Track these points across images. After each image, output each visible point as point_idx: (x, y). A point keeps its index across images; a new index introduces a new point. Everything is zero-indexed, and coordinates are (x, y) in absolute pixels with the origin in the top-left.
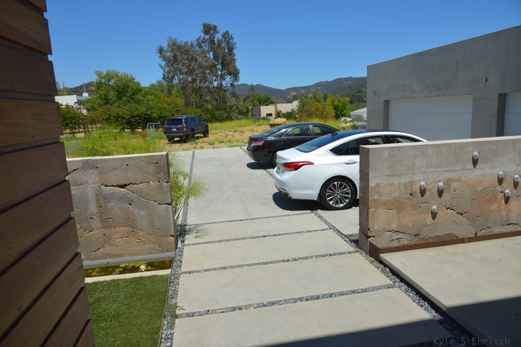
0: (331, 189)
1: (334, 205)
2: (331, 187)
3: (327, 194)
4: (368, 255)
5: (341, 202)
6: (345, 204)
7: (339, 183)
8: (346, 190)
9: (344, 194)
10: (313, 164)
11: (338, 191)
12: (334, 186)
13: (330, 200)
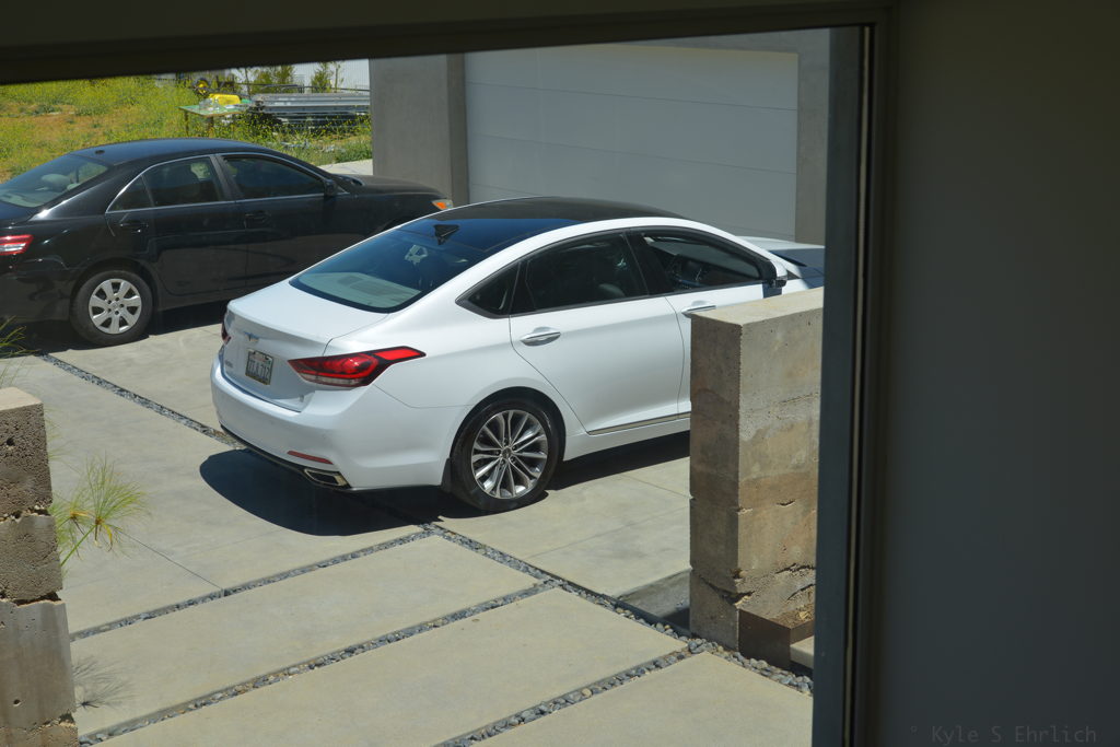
0: (486, 441)
1: (498, 496)
2: (484, 433)
3: (474, 458)
4: (738, 654)
5: (519, 481)
6: (531, 483)
7: (511, 413)
8: (529, 435)
9: (526, 450)
10: (422, 354)
11: (507, 443)
12: (494, 426)
13: (484, 478)
